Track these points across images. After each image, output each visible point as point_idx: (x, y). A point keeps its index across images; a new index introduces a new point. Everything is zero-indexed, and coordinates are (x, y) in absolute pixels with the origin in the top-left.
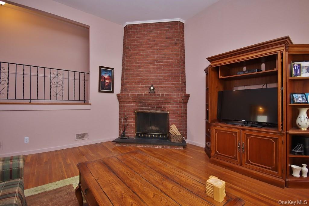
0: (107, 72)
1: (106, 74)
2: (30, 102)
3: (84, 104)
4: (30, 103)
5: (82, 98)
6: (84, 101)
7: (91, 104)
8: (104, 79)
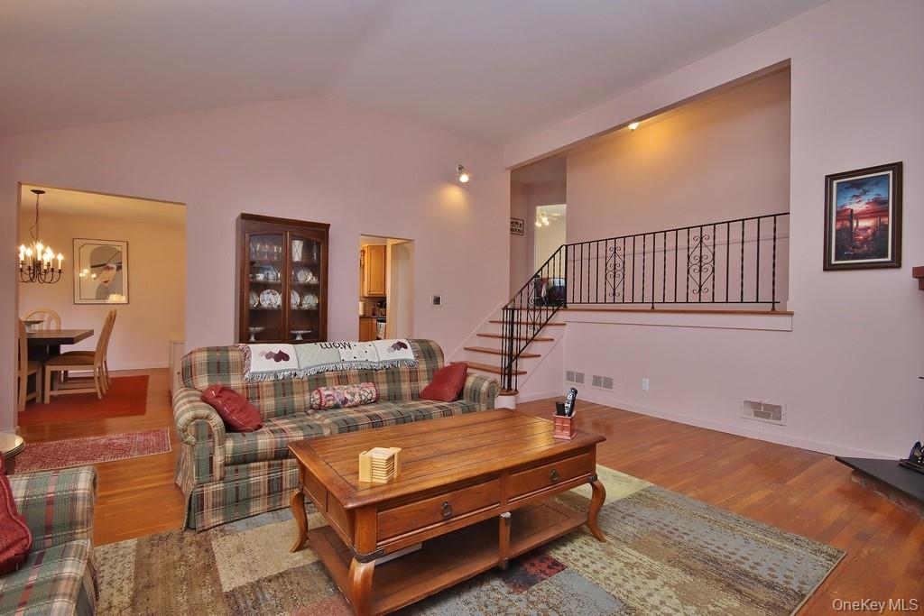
0: (866, 188)
1: (857, 197)
2: (653, 307)
3: (773, 312)
4: (653, 310)
5: (765, 295)
6: (774, 303)
7: (791, 314)
8: (852, 216)
